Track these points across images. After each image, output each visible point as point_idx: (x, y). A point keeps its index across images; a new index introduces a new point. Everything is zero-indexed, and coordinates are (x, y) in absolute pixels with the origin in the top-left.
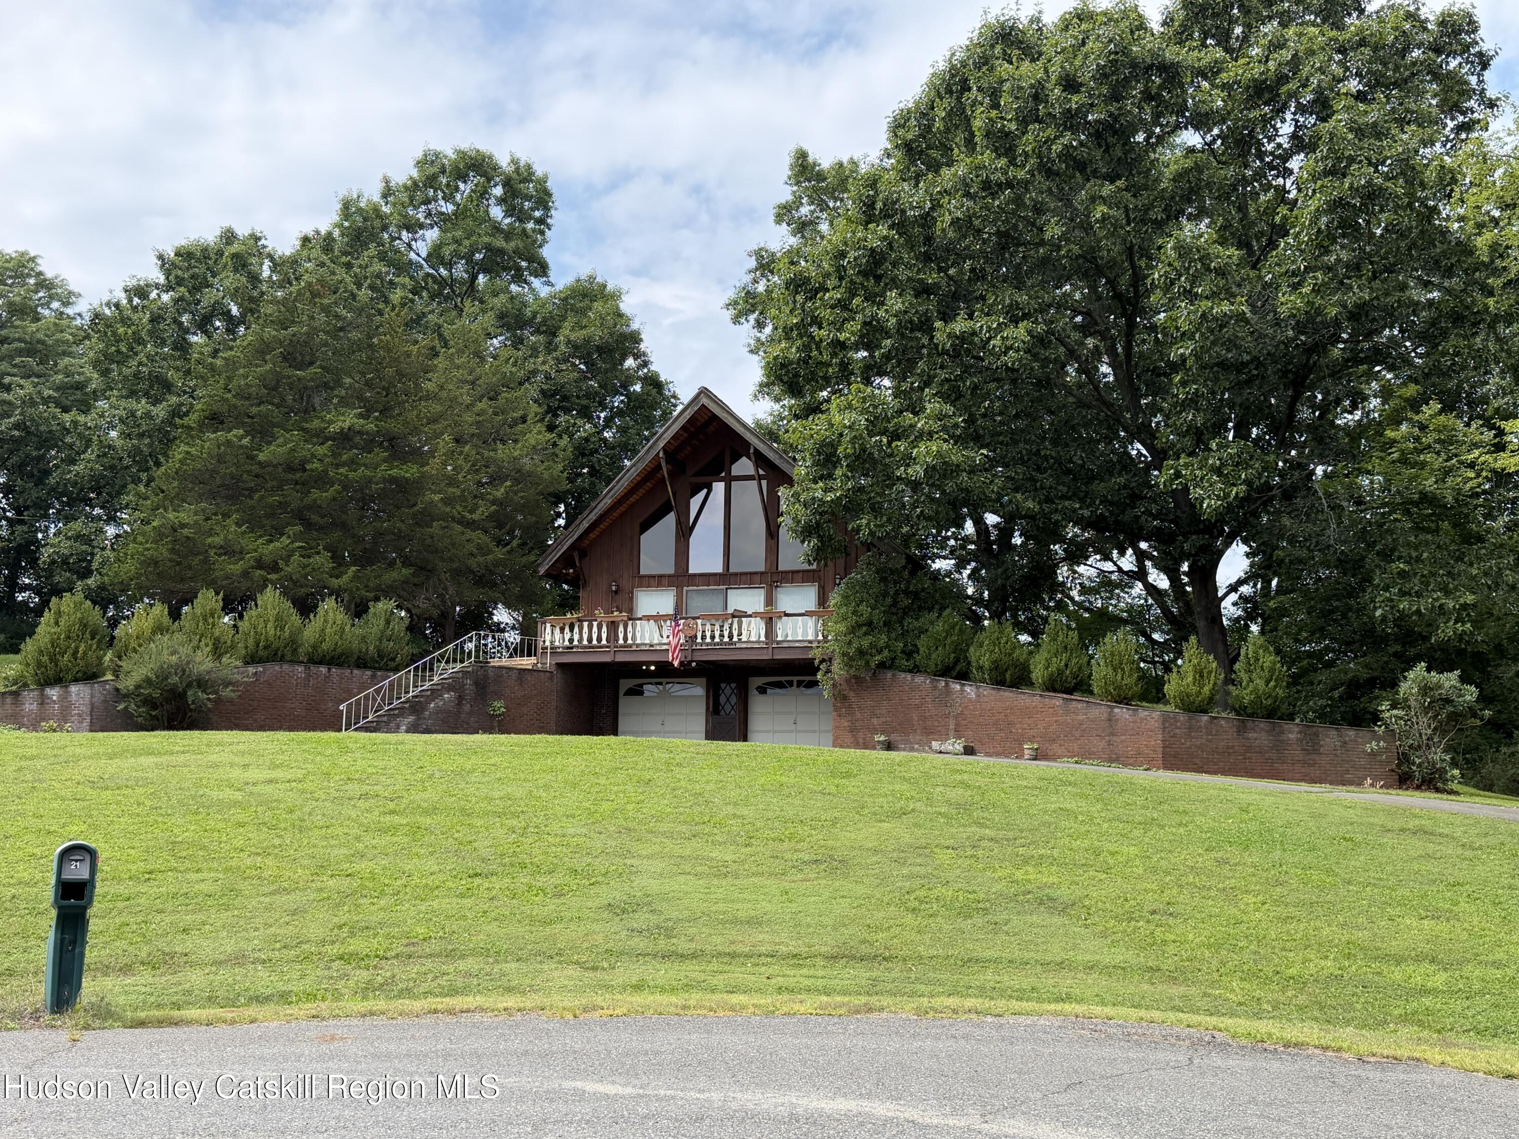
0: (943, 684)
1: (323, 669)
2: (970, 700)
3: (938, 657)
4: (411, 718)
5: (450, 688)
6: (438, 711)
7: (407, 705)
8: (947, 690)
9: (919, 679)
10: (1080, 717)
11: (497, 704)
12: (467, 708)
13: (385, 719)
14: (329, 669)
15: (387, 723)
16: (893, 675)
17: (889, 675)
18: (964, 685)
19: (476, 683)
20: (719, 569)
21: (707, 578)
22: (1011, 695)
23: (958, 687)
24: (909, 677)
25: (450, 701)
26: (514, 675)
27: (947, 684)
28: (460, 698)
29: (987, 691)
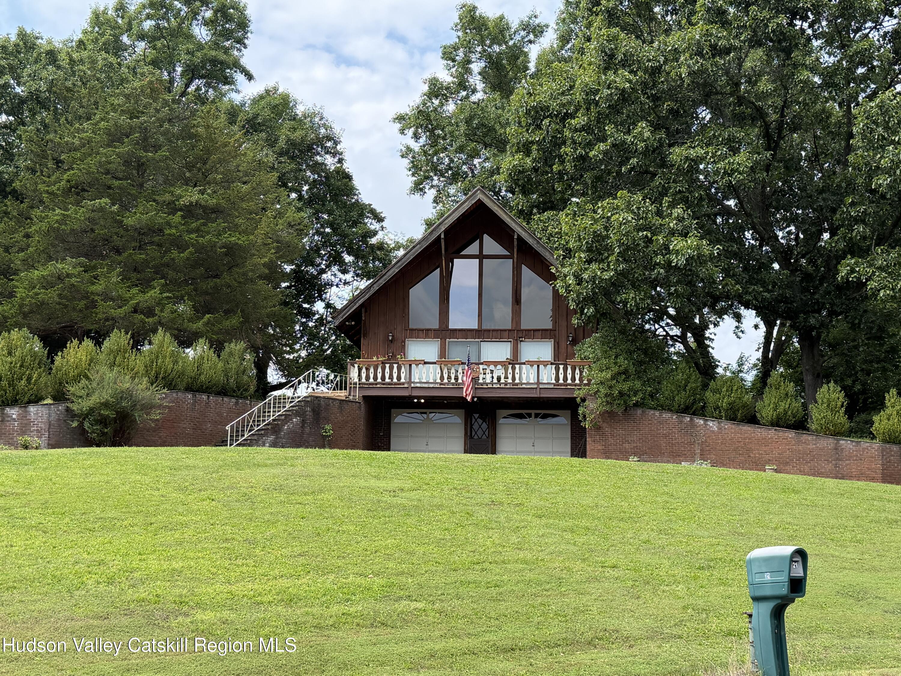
0: (688, 419)
1: (204, 397)
2: (713, 432)
3: (681, 398)
4: (272, 438)
5: (297, 414)
6: (290, 432)
7: (269, 427)
8: (692, 423)
9: (666, 415)
10: (811, 446)
11: (328, 427)
12: (307, 430)
13: (255, 437)
14: (208, 396)
15: (257, 441)
16: (643, 411)
17: (639, 411)
18: (707, 420)
19: (313, 410)
20: (474, 325)
21: (465, 333)
22: (749, 429)
23: (702, 422)
24: (657, 413)
25: (297, 424)
26: (337, 404)
27: (691, 419)
28: (303, 422)
29: (727, 425)
